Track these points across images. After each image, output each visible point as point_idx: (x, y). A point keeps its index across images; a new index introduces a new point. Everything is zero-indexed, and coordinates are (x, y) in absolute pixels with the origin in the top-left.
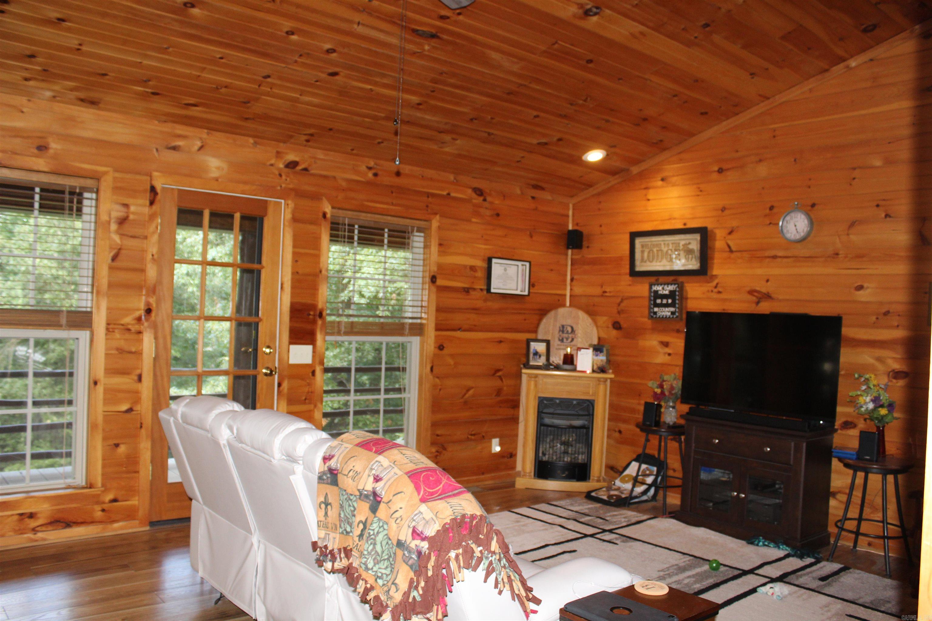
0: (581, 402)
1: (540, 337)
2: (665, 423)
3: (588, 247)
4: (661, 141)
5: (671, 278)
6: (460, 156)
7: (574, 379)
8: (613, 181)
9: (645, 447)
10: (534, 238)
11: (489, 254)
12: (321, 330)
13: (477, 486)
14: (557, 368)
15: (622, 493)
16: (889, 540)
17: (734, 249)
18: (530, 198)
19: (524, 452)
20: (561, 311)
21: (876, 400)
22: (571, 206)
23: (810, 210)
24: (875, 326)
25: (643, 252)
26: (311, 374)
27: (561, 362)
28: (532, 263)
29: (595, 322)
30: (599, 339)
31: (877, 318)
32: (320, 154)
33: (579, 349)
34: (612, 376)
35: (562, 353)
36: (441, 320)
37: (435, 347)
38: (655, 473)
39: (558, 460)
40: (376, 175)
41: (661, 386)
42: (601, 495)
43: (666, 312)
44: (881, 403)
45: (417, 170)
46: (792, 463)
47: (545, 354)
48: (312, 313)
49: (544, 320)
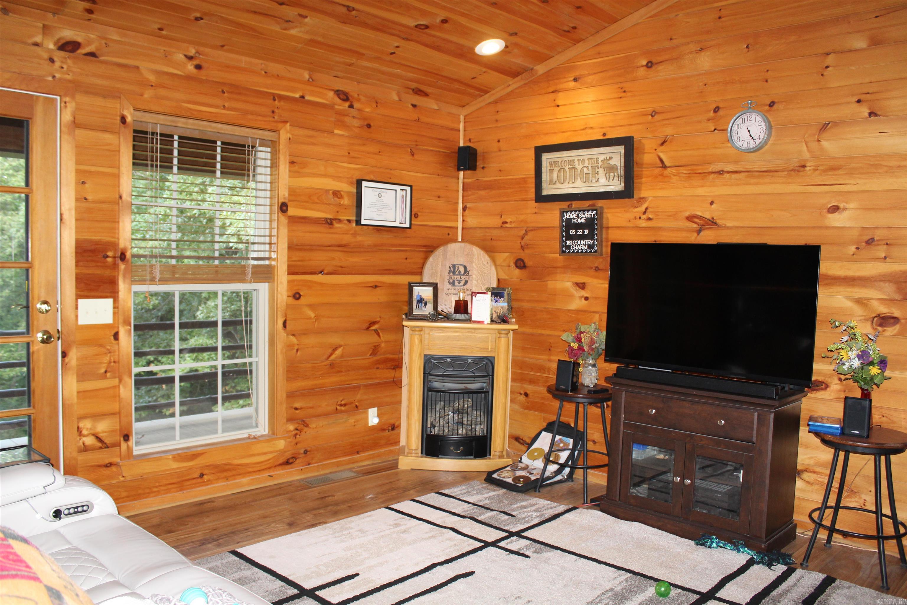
0: (478, 360)
1: (426, 279)
2: (583, 385)
3: (483, 168)
4: (574, 28)
5: (586, 204)
6: (313, 42)
7: (468, 332)
8: (514, 84)
9: (559, 416)
10: (416, 157)
11: (357, 175)
12: (124, 277)
13: (350, 470)
14: (447, 318)
15: (531, 474)
16: (885, 541)
17: (667, 164)
18: (411, 106)
19: (409, 425)
20: (452, 246)
21: (863, 355)
22: (462, 118)
23: (768, 111)
24: (853, 258)
25: (551, 171)
26: (112, 338)
27: (452, 311)
28: (413, 188)
29: (493, 260)
30: (499, 280)
31: (857, 248)
32: (114, 35)
33: (473, 294)
34: (516, 327)
35: (454, 299)
36: (295, 261)
37: (288, 296)
38: (571, 447)
39: (451, 433)
40: (198, 67)
41: (578, 340)
42: (504, 477)
43: (582, 245)
44: (870, 360)
45: (258, 63)
46: (754, 440)
47: (432, 301)
48: (110, 254)
49: (431, 259)
